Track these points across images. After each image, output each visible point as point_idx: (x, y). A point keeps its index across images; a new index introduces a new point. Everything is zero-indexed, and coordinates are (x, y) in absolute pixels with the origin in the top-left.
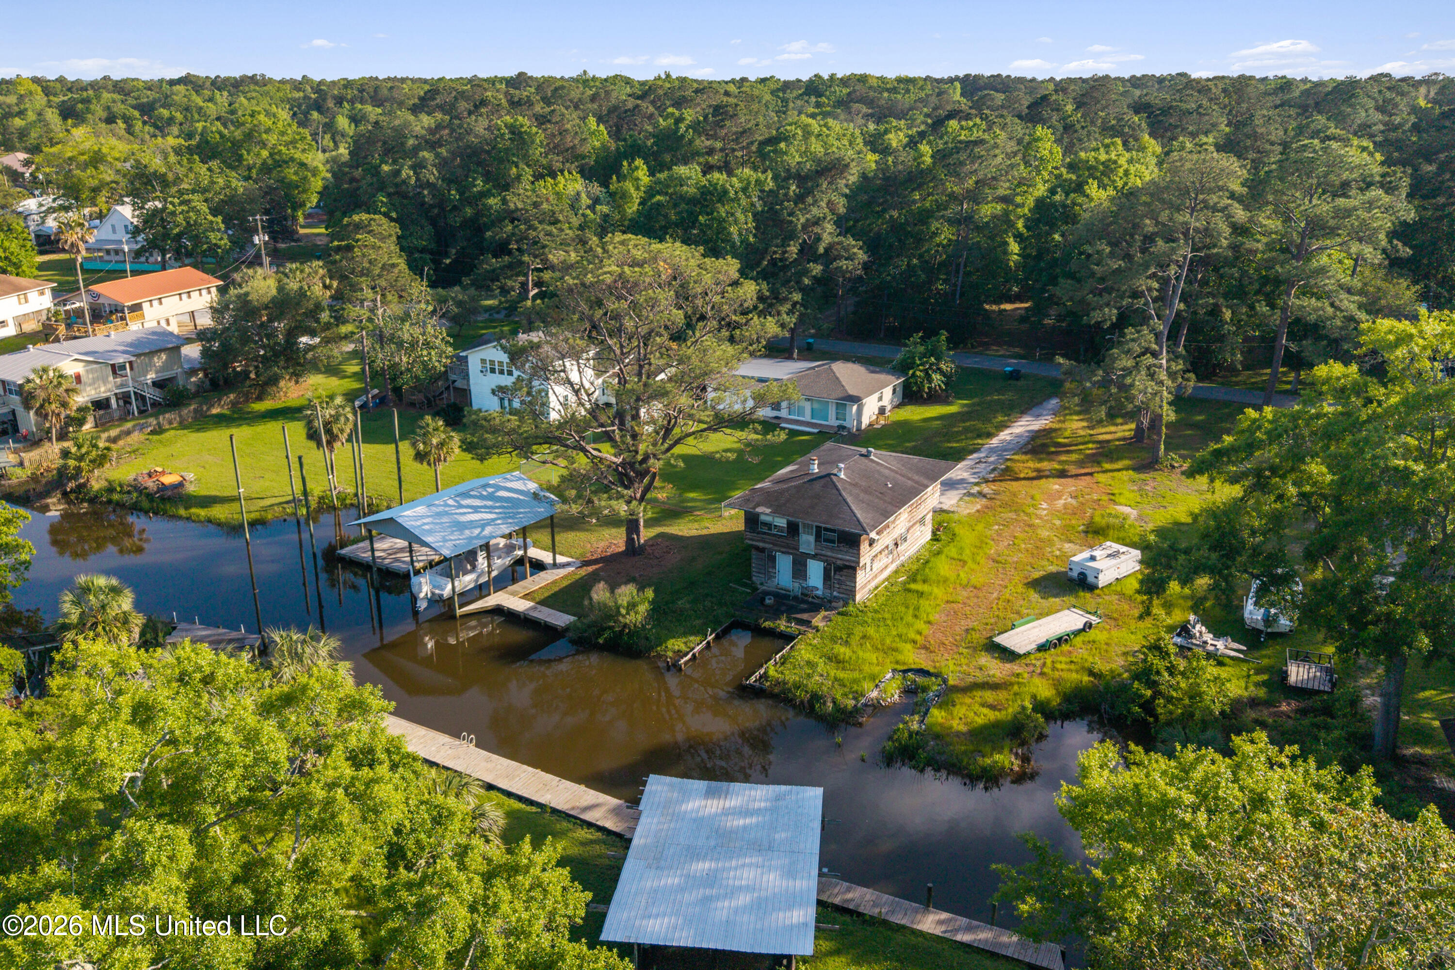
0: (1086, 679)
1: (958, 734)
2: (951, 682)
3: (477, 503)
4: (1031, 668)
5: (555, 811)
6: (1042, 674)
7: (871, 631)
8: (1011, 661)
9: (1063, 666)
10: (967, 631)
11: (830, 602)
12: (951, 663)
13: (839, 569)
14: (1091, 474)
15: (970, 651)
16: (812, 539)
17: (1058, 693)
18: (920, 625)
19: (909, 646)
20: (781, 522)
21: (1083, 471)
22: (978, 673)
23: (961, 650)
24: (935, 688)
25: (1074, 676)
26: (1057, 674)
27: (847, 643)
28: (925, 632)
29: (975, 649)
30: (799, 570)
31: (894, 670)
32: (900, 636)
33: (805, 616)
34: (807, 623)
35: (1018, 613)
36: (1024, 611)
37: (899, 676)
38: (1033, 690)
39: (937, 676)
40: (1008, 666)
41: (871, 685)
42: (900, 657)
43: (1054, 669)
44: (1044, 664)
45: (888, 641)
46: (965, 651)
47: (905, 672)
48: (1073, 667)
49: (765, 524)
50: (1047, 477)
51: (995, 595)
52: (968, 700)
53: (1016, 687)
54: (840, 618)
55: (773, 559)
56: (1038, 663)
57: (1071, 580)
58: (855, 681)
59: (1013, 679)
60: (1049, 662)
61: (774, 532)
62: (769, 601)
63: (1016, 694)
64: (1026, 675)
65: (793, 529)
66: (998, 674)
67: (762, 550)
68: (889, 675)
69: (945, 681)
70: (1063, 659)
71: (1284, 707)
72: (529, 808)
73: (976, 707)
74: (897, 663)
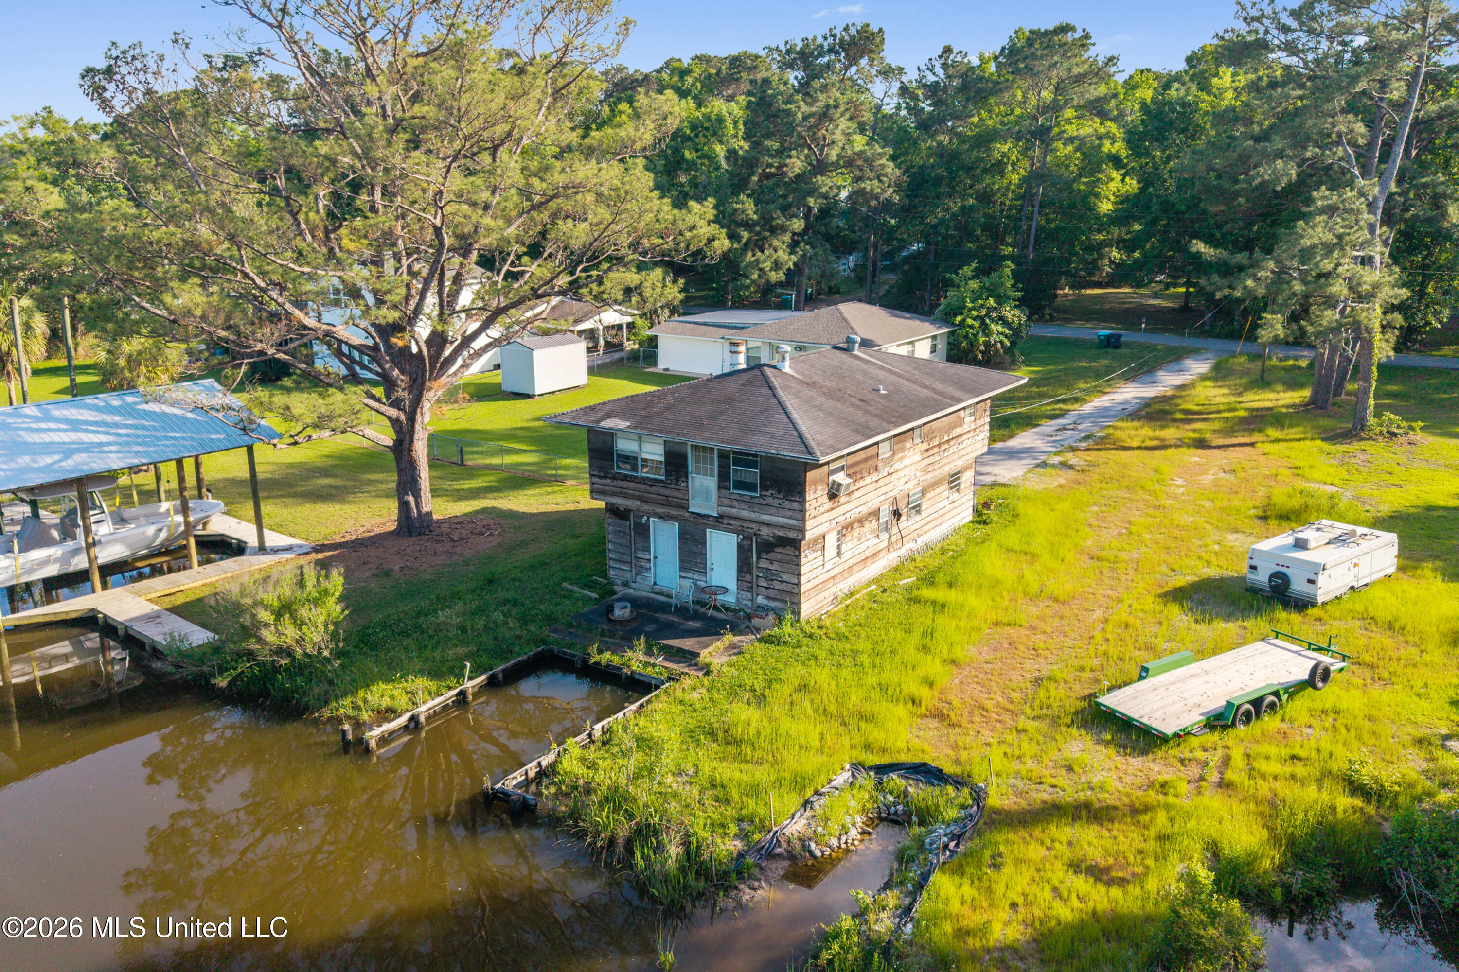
0: (1344, 802)
2: (993, 800)
4: (1195, 771)
6: (1224, 785)
7: (822, 676)
8: (1144, 752)
9: (1274, 767)
10: (1037, 682)
11: (749, 617)
12: (996, 754)
13: (766, 547)
15: (1044, 726)
16: (712, 481)
17: (1275, 839)
18: (933, 666)
19: (901, 710)
20: (654, 450)
21: (1235, 441)
22: (1063, 780)
23: (1022, 723)
24: (952, 813)
25: (1311, 793)
26: (1264, 789)
27: (761, 700)
28: (942, 681)
29: (1055, 721)
30: (693, 552)
31: (857, 766)
32: (883, 688)
33: (687, 644)
34: (689, 657)
35: (1150, 648)
36: (1161, 644)
37: (867, 781)
38: (1209, 827)
39: (958, 782)
40: (1136, 762)
41: (793, 801)
42: (876, 735)
43: (1252, 772)
44: (1226, 762)
45: (855, 698)
46: (1031, 725)
47: (882, 770)
48: (1300, 769)
49: (625, 456)
50: (1177, 447)
51: (1098, 614)
52: (1035, 852)
53: (1161, 818)
54: (759, 648)
55: (643, 532)
56: (1215, 759)
57: (1254, 590)
58: (754, 791)
59: (1152, 796)
60: (1237, 755)
61: (644, 473)
62: (620, 612)
63: (1162, 838)
64: (1183, 788)
65: (676, 463)
66: (1112, 783)
67: (623, 514)
68: (842, 778)
69: (979, 796)
70: (1273, 750)
73: (1059, 874)
74: (867, 747)
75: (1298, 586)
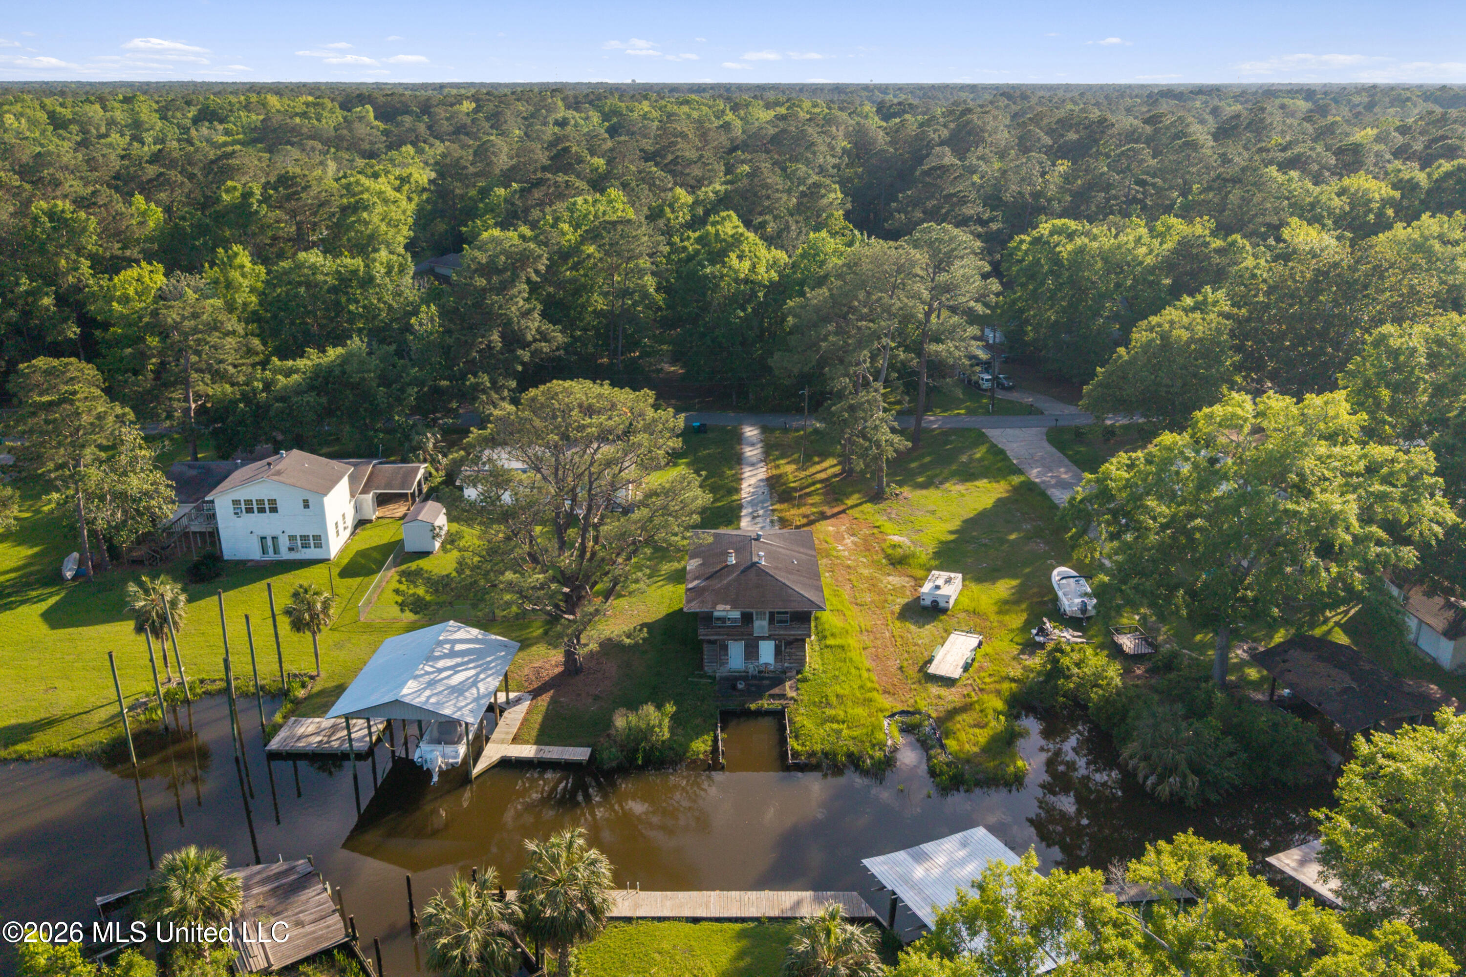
0: (1012, 685)
1: (976, 755)
2: (933, 715)
3: (449, 662)
4: (972, 688)
5: (771, 919)
6: (982, 690)
7: (838, 689)
8: (953, 686)
9: (988, 680)
10: (900, 670)
11: (784, 673)
12: (917, 700)
13: (789, 644)
14: (844, 511)
15: (918, 686)
16: (765, 623)
17: (1006, 702)
19: (876, 694)
20: (736, 614)
21: (836, 510)
22: (942, 702)
23: (912, 686)
24: (926, 723)
25: (1002, 685)
26: (990, 687)
27: (830, 705)
28: (874, 679)
29: (920, 683)
30: (752, 652)
31: (884, 718)
32: (861, 687)
33: (776, 691)
34: (783, 696)
35: (917, 644)
37: (891, 721)
38: (989, 704)
39: (918, 713)
40: (954, 690)
41: (883, 735)
42: (880, 705)
43: (985, 684)
44: (977, 682)
45: (858, 694)
46: (915, 687)
47: (892, 716)
48: (994, 678)
49: (719, 619)
50: (818, 520)
51: (888, 635)
52: (958, 726)
53: (976, 706)
54: (803, 685)
55: (725, 648)
56: (972, 682)
57: (925, 608)
58: (868, 735)
59: (968, 700)
60: (976, 679)
61: (728, 623)
62: (741, 686)
63: (982, 711)
64: (973, 695)
65: (747, 618)
66: (954, 699)
67: (713, 642)
68: (886, 723)
69: (928, 715)
70: (983, 674)
71: (1138, 672)
72: (745, 925)
73: (969, 730)
74: (881, 710)
75: (942, 604)
